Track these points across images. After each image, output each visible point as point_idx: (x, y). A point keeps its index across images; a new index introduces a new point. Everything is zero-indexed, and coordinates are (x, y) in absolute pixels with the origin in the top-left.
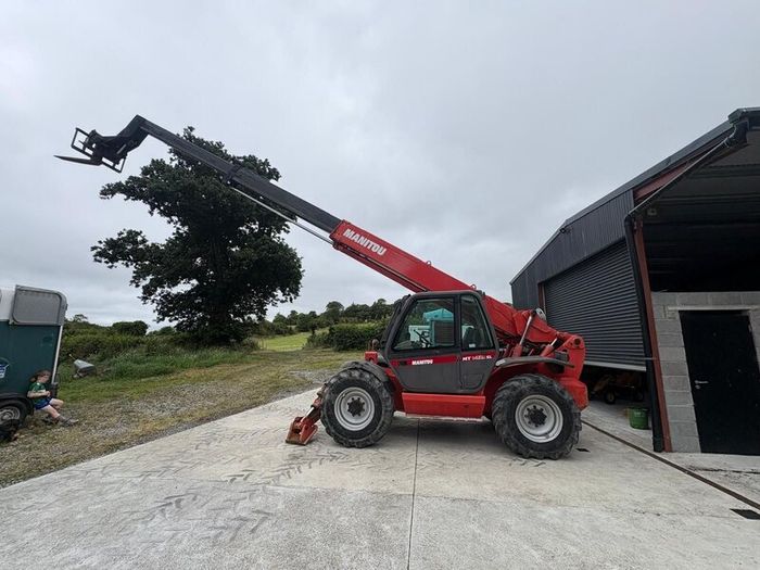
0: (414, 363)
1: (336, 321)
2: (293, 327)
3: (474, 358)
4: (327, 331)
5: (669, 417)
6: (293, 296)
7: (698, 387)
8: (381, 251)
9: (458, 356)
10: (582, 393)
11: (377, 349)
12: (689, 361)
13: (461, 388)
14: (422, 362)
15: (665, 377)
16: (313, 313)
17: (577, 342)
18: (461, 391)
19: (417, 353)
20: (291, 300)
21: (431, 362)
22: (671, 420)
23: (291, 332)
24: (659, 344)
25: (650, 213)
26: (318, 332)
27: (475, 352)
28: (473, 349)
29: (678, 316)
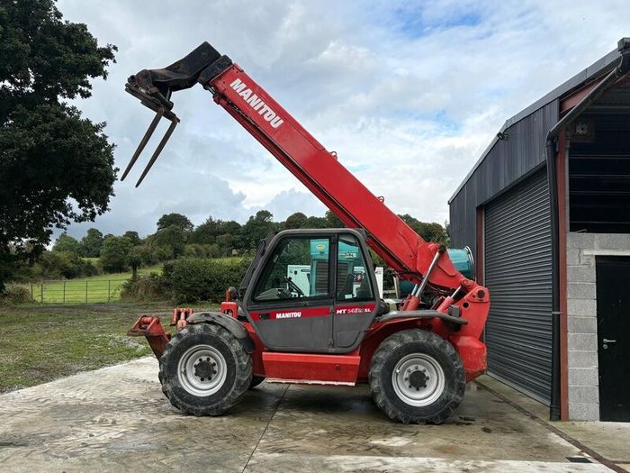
0: (278, 316)
1: (178, 252)
2: (94, 261)
3: (350, 311)
4: (158, 271)
5: (570, 381)
6: (96, 208)
7: (605, 346)
8: (276, 122)
9: (331, 308)
10: (479, 355)
11: (233, 298)
12: (599, 317)
13: (333, 346)
14: (288, 315)
15: (570, 335)
16: (132, 236)
17: (481, 294)
18: (333, 350)
19: (283, 305)
20: (93, 215)
21: (298, 315)
22: (571, 385)
23: (90, 272)
24: (568, 296)
25: (579, 131)
26: (145, 273)
27: (351, 304)
28: (349, 300)
29: (593, 262)
